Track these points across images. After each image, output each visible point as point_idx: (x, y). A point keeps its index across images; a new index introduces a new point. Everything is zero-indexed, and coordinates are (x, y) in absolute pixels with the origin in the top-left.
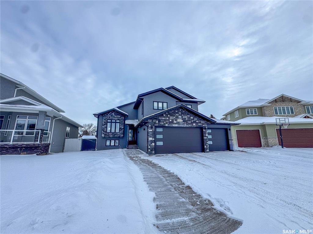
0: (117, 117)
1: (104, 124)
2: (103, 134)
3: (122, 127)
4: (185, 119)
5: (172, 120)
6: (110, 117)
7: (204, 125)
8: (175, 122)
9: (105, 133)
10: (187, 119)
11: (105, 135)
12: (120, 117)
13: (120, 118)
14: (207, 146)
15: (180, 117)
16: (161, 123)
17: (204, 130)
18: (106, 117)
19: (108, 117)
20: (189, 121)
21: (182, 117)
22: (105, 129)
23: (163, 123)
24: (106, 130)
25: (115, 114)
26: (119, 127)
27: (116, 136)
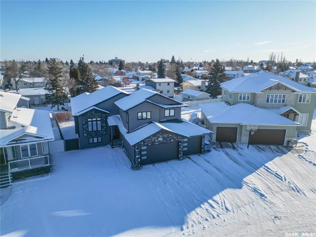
0: (97, 115)
1: (85, 124)
2: (85, 134)
3: (104, 125)
4: (165, 137)
5: (155, 140)
6: (90, 116)
7: (180, 140)
8: (156, 141)
9: (87, 133)
10: (166, 137)
11: (87, 134)
12: (100, 114)
13: (100, 116)
14: (181, 155)
15: (161, 136)
16: (145, 144)
17: (180, 144)
18: (86, 117)
19: (88, 116)
20: (168, 138)
21: (162, 136)
22: (87, 128)
23: (147, 144)
24: (87, 130)
25: (94, 113)
26: (101, 125)
27: (98, 134)
